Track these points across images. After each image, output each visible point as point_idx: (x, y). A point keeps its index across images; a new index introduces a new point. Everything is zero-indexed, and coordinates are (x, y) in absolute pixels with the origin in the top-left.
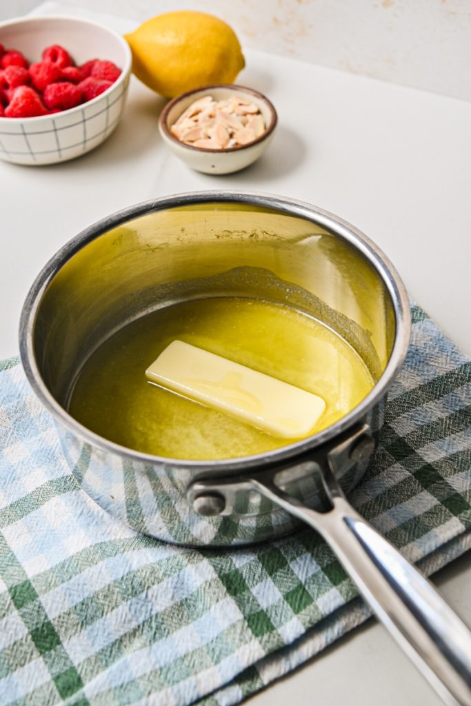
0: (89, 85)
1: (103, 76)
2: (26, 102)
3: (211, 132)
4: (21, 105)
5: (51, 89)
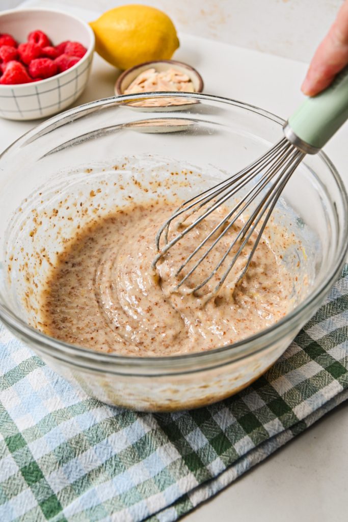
0: (63, 60)
1: (74, 54)
2: (16, 73)
4: (12, 75)
5: (34, 64)
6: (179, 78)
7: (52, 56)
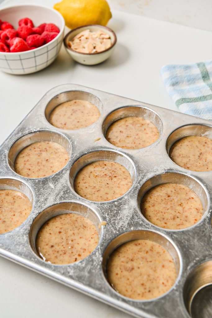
0: (47, 35)
1: (51, 30)
2: (21, 44)
3: (86, 45)
4: (19, 46)
5: (30, 38)
6: (102, 36)
7: (40, 33)
